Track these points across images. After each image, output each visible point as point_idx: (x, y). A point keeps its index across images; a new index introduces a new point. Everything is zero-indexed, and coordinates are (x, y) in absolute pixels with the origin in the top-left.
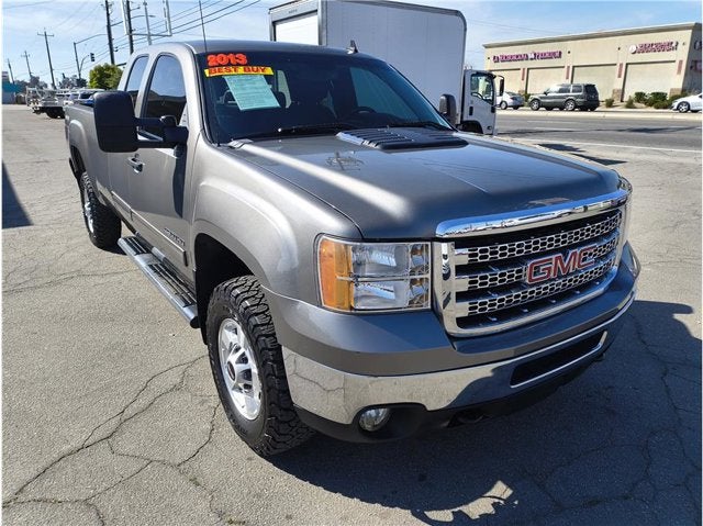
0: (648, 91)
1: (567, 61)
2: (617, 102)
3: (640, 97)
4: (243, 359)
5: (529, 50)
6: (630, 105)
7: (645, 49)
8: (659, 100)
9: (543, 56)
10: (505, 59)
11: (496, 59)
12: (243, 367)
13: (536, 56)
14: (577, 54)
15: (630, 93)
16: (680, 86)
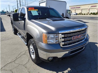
0: (93, 12)
2: (88, 14)
3: (91, 13)
4: (33, 50)
5: (76, 7)
6: (90, 14)
7: (92, 6)
8: (94, 14)
10: (72, 8)
11: (71, 8)
12: (33, 51)
13: (77, 8)
14: (82, 7)
16: (97, 12)
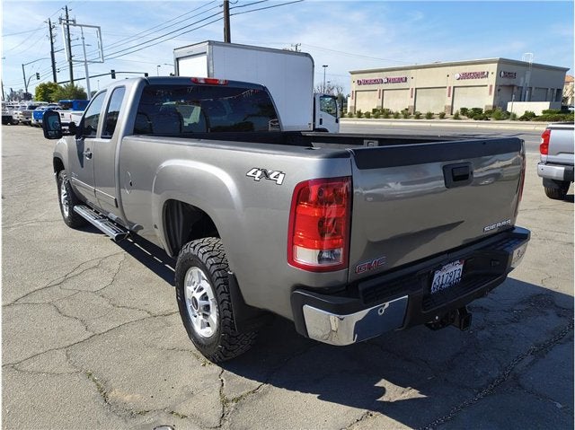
0: (470, 107)
1: (411, 84)
2: (448, 115)
3: (464, 111)
5: (383, 76)
6: (457, 117)
7: (465, 76)
8: (477, 114)
9: (394, 81)
10: (366, 82)
11: (360, 83)
13: (389, 81)
14: (418, 79)
15: (457, 109)
16: (491, 104)
